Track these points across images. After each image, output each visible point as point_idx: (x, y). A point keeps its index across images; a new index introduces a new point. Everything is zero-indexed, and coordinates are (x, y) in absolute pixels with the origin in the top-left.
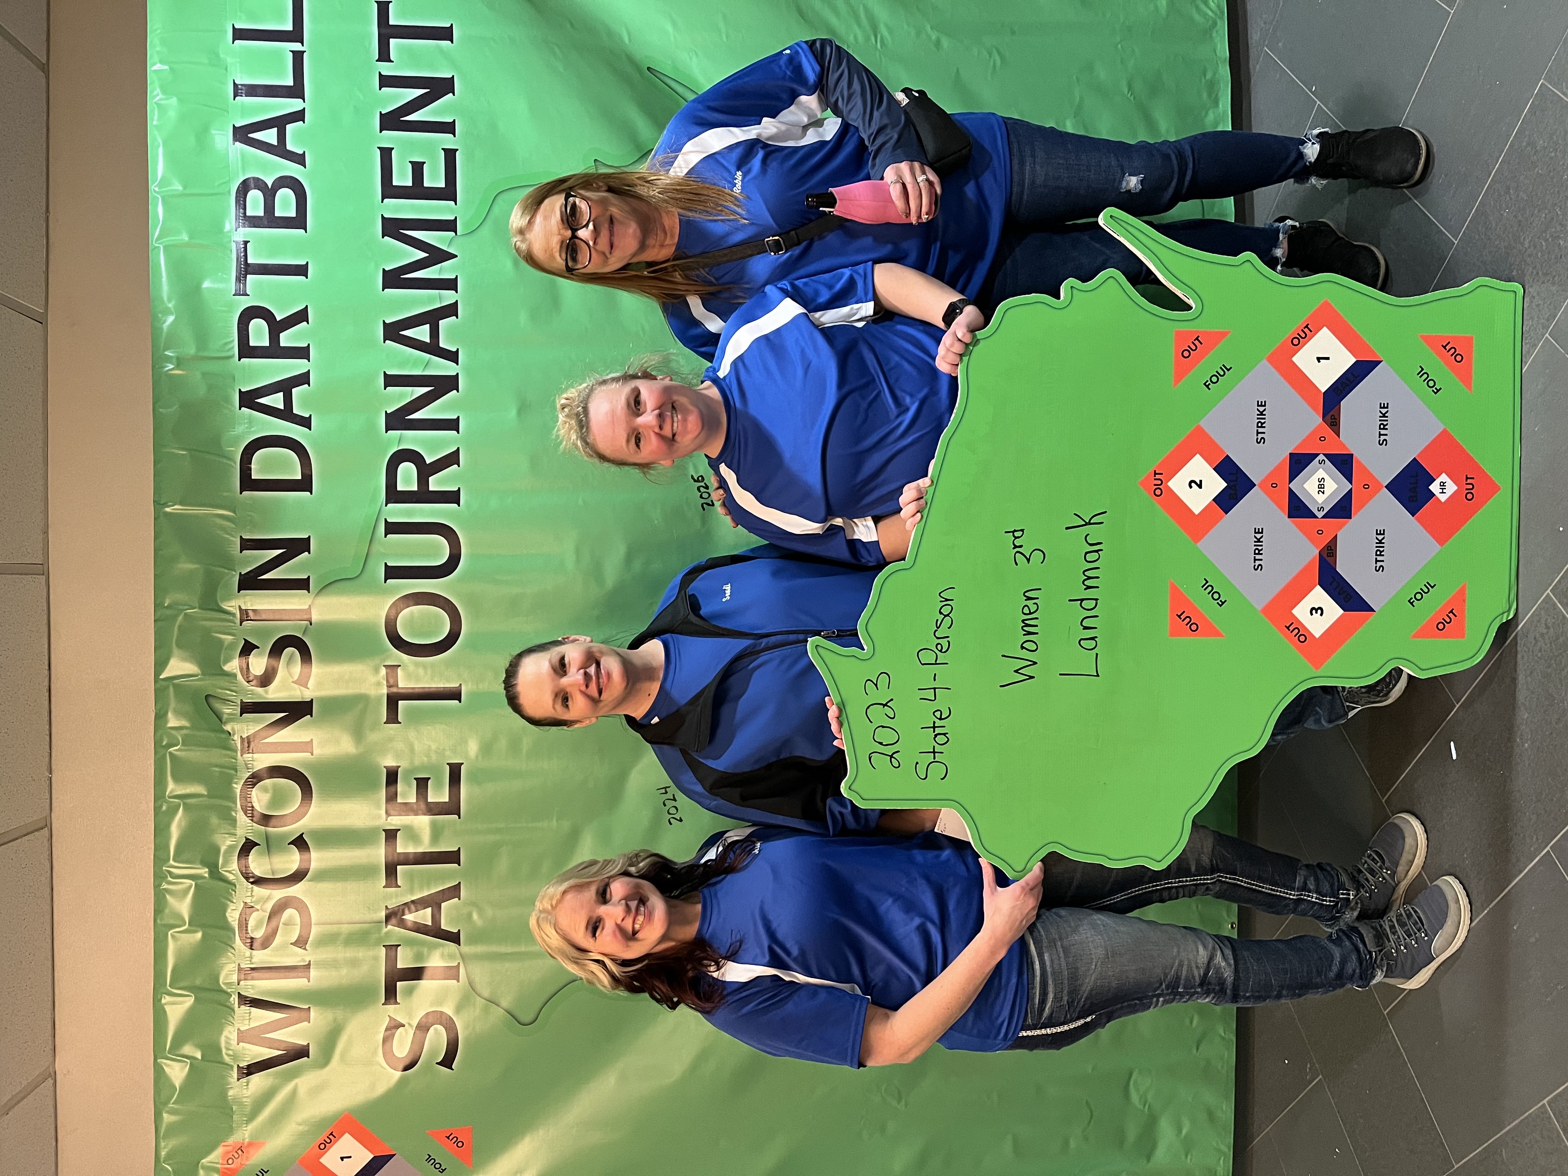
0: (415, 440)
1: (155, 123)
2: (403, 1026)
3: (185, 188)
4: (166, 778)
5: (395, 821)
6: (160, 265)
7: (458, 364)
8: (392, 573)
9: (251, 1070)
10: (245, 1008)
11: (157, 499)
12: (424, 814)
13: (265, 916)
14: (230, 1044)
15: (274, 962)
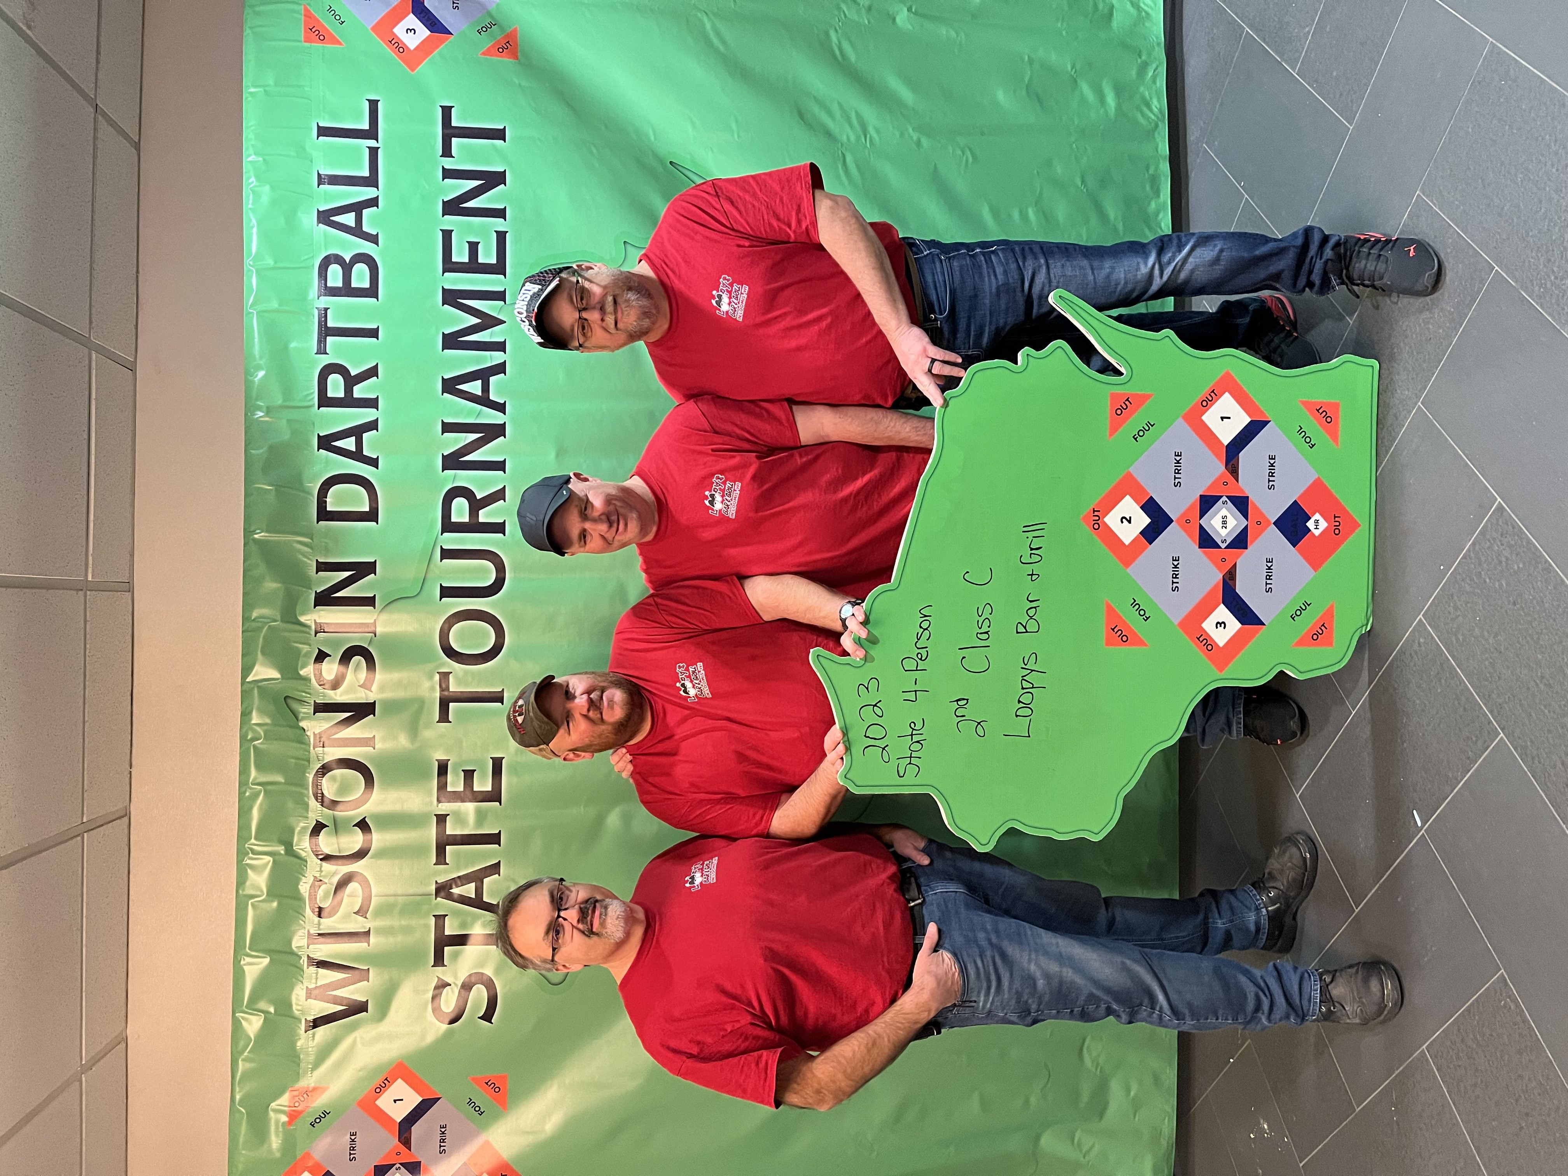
0: (469, 479)
1: (250, 206)
2: (450, 985)
3: (276, 262)
4: (250, 766)
5: (445, 808)
6: (253, 328)
7: (505, 414)
8: (446, 592)
9: (317, 1023)
10: (313, 969)
11: (246, 527)
12: (471, 801)
13: (331, 889)
14: (299, 1000)
15: (338, 929)
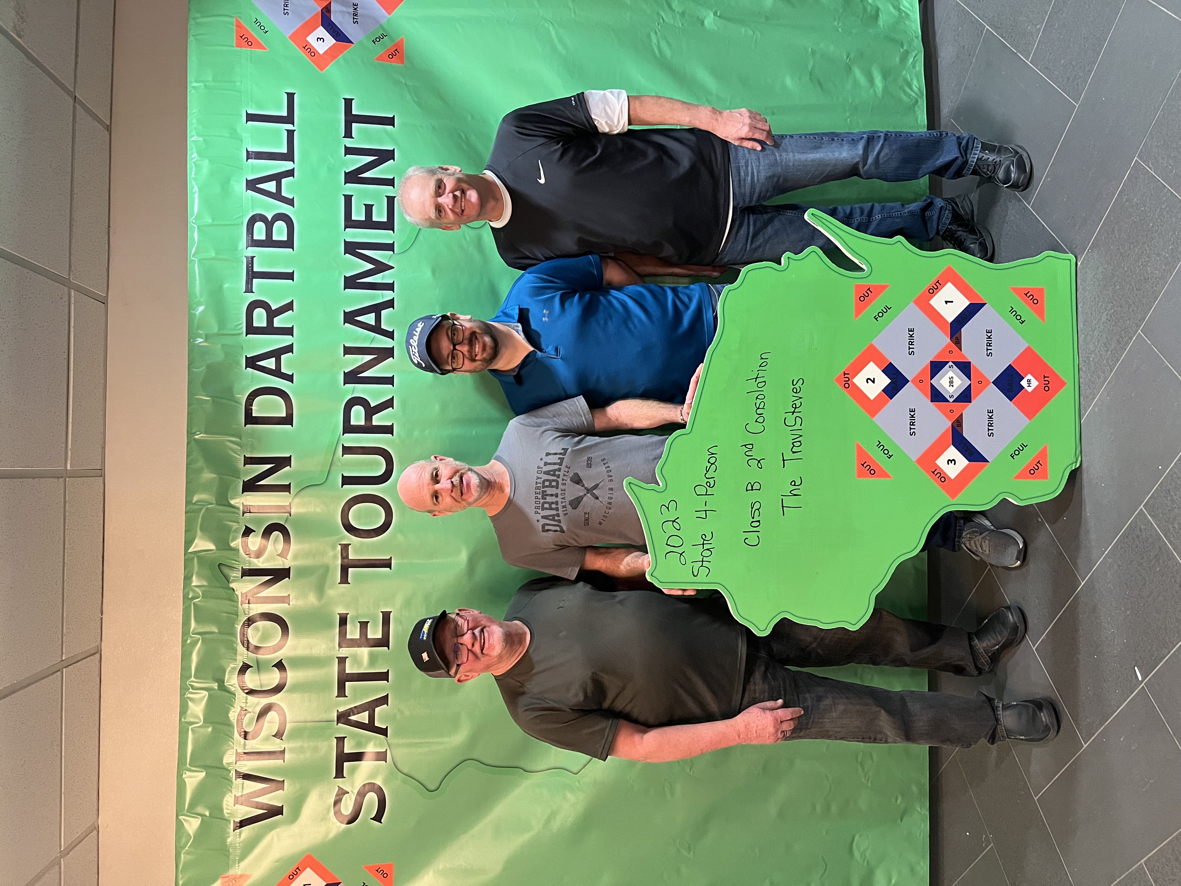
0: (364, 391)
1: (193, 176)
2: (348, 793)
3: (213, 220)
4: (190, 619)
5: (344, 652)
6: (195, 272)
7: (393, 340)
8: (347, 481)
9: (243, 824)
10: (240, 781)
11: (189, 430)
12: (365, 647)
13: (254, 718)
14: (229, 806)
15: (260, 749)
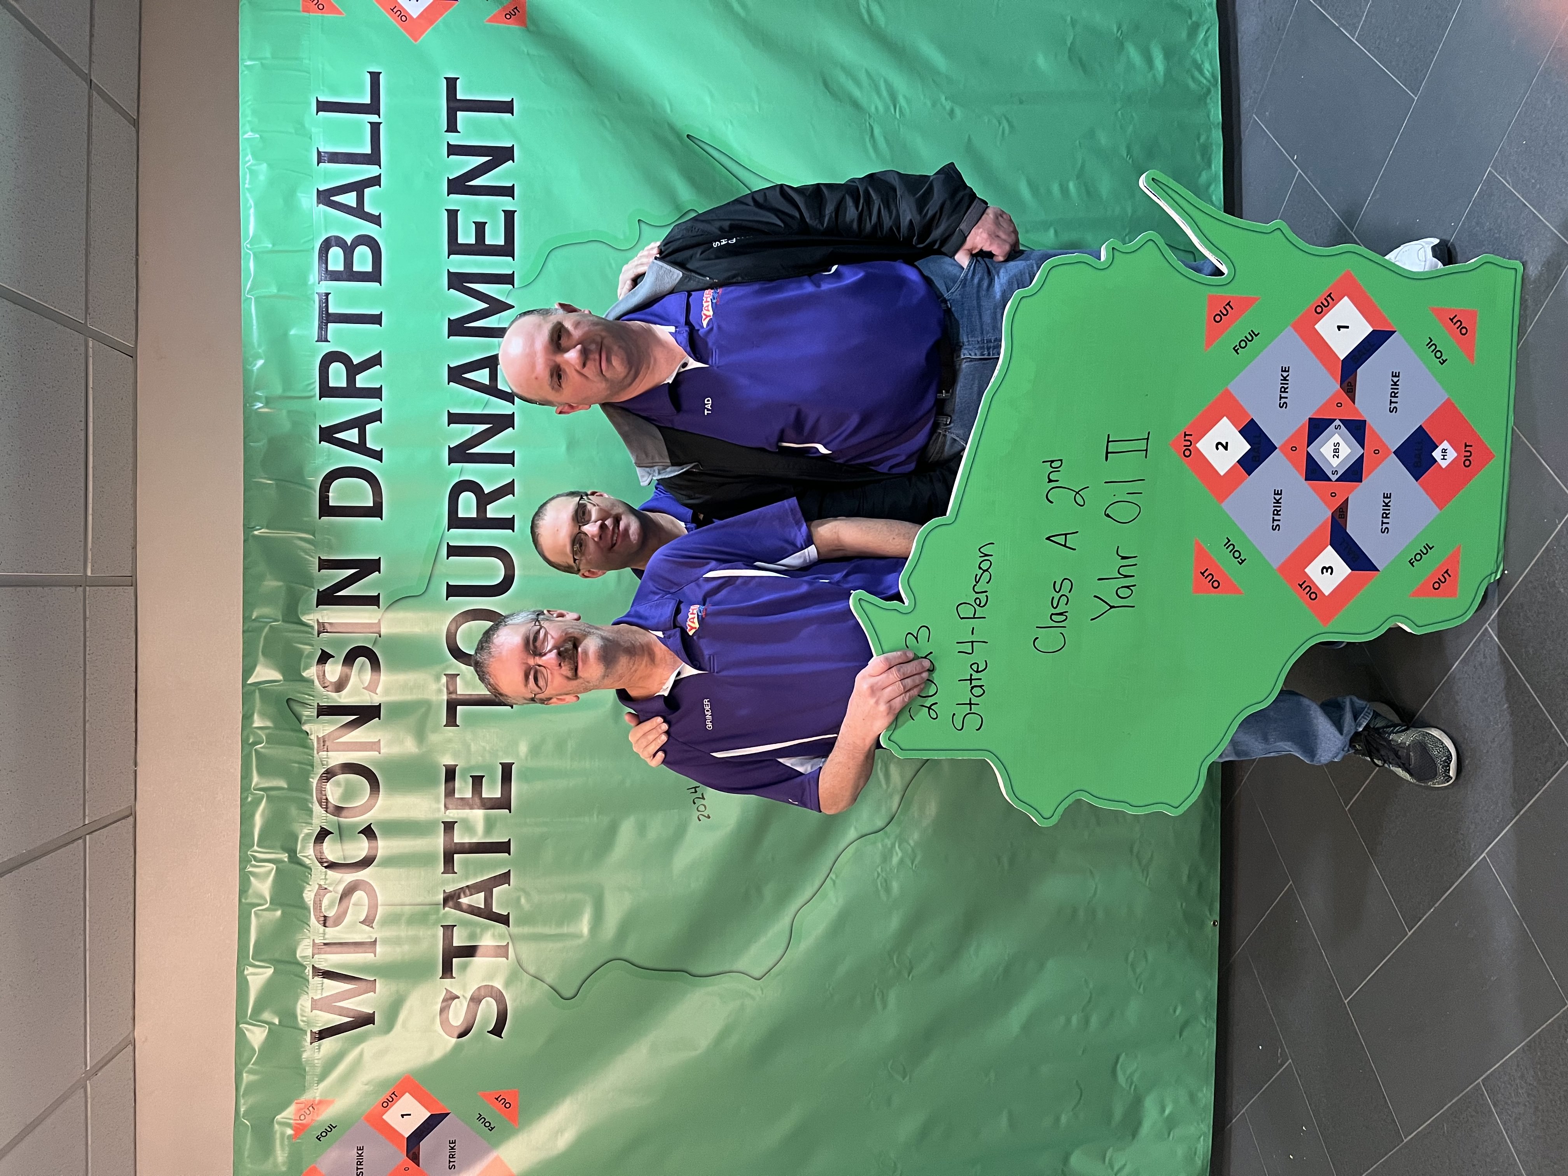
0: (475, 472)
1: (247, 186)
2: (458, 998)
3: (274, 245)
4: (252, 770)
5: (453, 814)
6: (251, 314)
7: (513, 404)
8: (453, 591)
9: (323, 1034)
10: (318, 979)
11: (246, 523)
12: (479, 808)
13: (337, 897)
14: (305, 1012)
15: (344, 939)
